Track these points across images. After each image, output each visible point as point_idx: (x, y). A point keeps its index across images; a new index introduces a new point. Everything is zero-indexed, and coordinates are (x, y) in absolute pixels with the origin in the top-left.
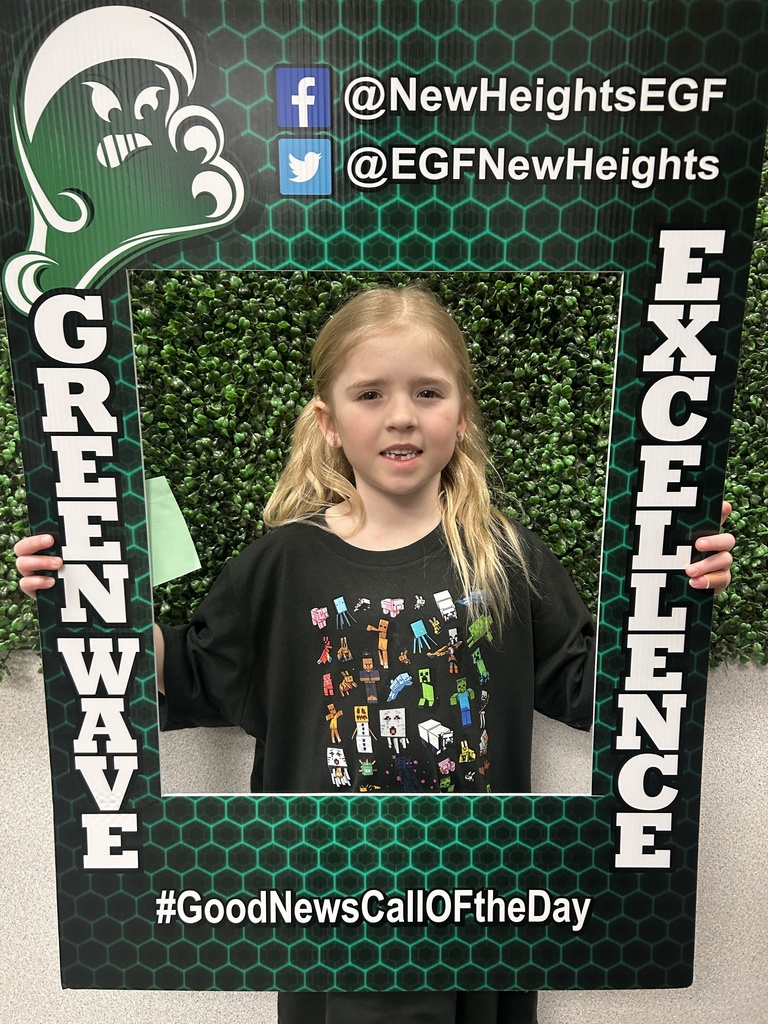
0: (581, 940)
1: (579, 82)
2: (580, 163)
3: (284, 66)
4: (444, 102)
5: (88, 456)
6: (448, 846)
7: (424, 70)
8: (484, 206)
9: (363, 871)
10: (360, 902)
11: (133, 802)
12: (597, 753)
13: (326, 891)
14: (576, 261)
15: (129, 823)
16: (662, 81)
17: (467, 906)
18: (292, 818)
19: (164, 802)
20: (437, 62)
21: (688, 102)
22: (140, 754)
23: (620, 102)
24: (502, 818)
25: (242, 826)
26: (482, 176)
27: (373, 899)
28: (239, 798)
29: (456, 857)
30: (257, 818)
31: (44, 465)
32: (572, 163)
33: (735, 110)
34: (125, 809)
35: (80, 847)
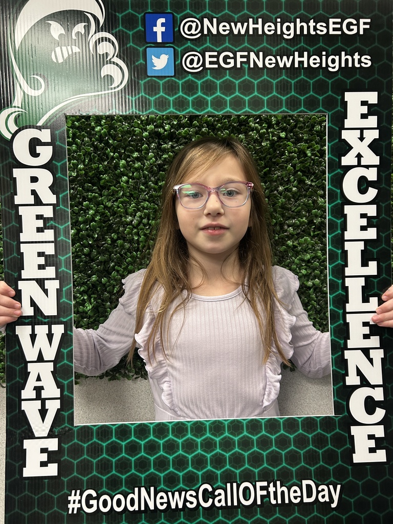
0: (337, 514)
1: (298, 20)
2: (301, 59)
3: (149, 13)
4: (231, 30)
5: (39, 217)
6: (250, 452)
7: (220, 15)
8: (253, 81)
9: (199, 471)
10: (197, 493)
11: (56, 430)
12: (335, 388)
13: (175, 487)
14: (302, 108)
15: (53, 444)
16: (339, 20)
17: (265, 493)
18: (155, 437)
19: (76, 429)
20: (227, 11)
21: (352, 30)
22: (62, 398)
23: (318, 30)
24: (282, 432)
25: (123, 444)
26: (252, 66)
27: (205, 490)
28: (122, 425)
29: (256, 459)
30: (133, 438)
31: (14, 223)
32: (297, 59)
33: (376, 34)
34: (51, 435)
35: (22, 462)
